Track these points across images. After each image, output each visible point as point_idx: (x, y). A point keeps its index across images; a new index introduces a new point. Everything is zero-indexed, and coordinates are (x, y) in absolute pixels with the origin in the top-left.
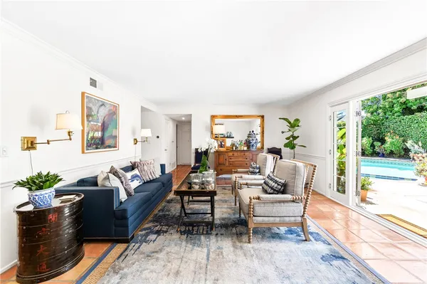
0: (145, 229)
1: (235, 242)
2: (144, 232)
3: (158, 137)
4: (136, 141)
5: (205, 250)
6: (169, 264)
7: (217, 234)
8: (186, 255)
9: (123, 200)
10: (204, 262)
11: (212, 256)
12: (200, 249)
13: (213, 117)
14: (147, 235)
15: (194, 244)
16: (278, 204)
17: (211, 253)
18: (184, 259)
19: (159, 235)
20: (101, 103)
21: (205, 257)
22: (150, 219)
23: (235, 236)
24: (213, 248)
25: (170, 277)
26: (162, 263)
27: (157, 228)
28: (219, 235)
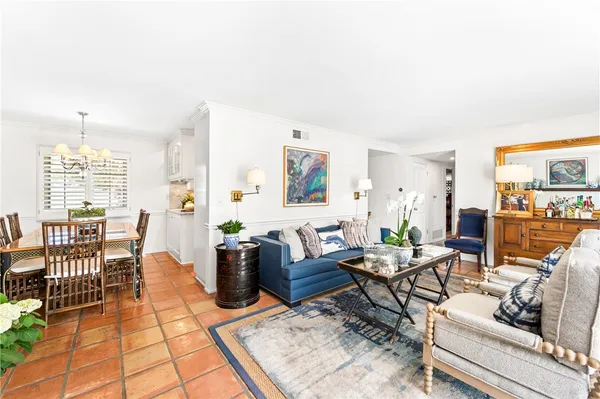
0: (317, 302)
1: (402, 376)
2: (313, 305)
3: (401, 190)
4: (357, 196)
5: (348, 358)
6: (297, 347)
7: (388, 350)
8: (322, 349)
9: (295, 261)
10: (331, 369)
11: (348, 369)
12: (343, 352)
13: (501, 151)
14: (311, 308)
15: (344, 344)
16: (497, 345)
17: (350, 366)
18: (314, 352)
19: (322, 314)
20: (304, 154)
21: (337, 366)
22: (335, 294)
23: (415, 369)
24: (360, 362)
25: (284, 359)
26: (293, 342)
27: (328, 307)
28: (390, 353)
